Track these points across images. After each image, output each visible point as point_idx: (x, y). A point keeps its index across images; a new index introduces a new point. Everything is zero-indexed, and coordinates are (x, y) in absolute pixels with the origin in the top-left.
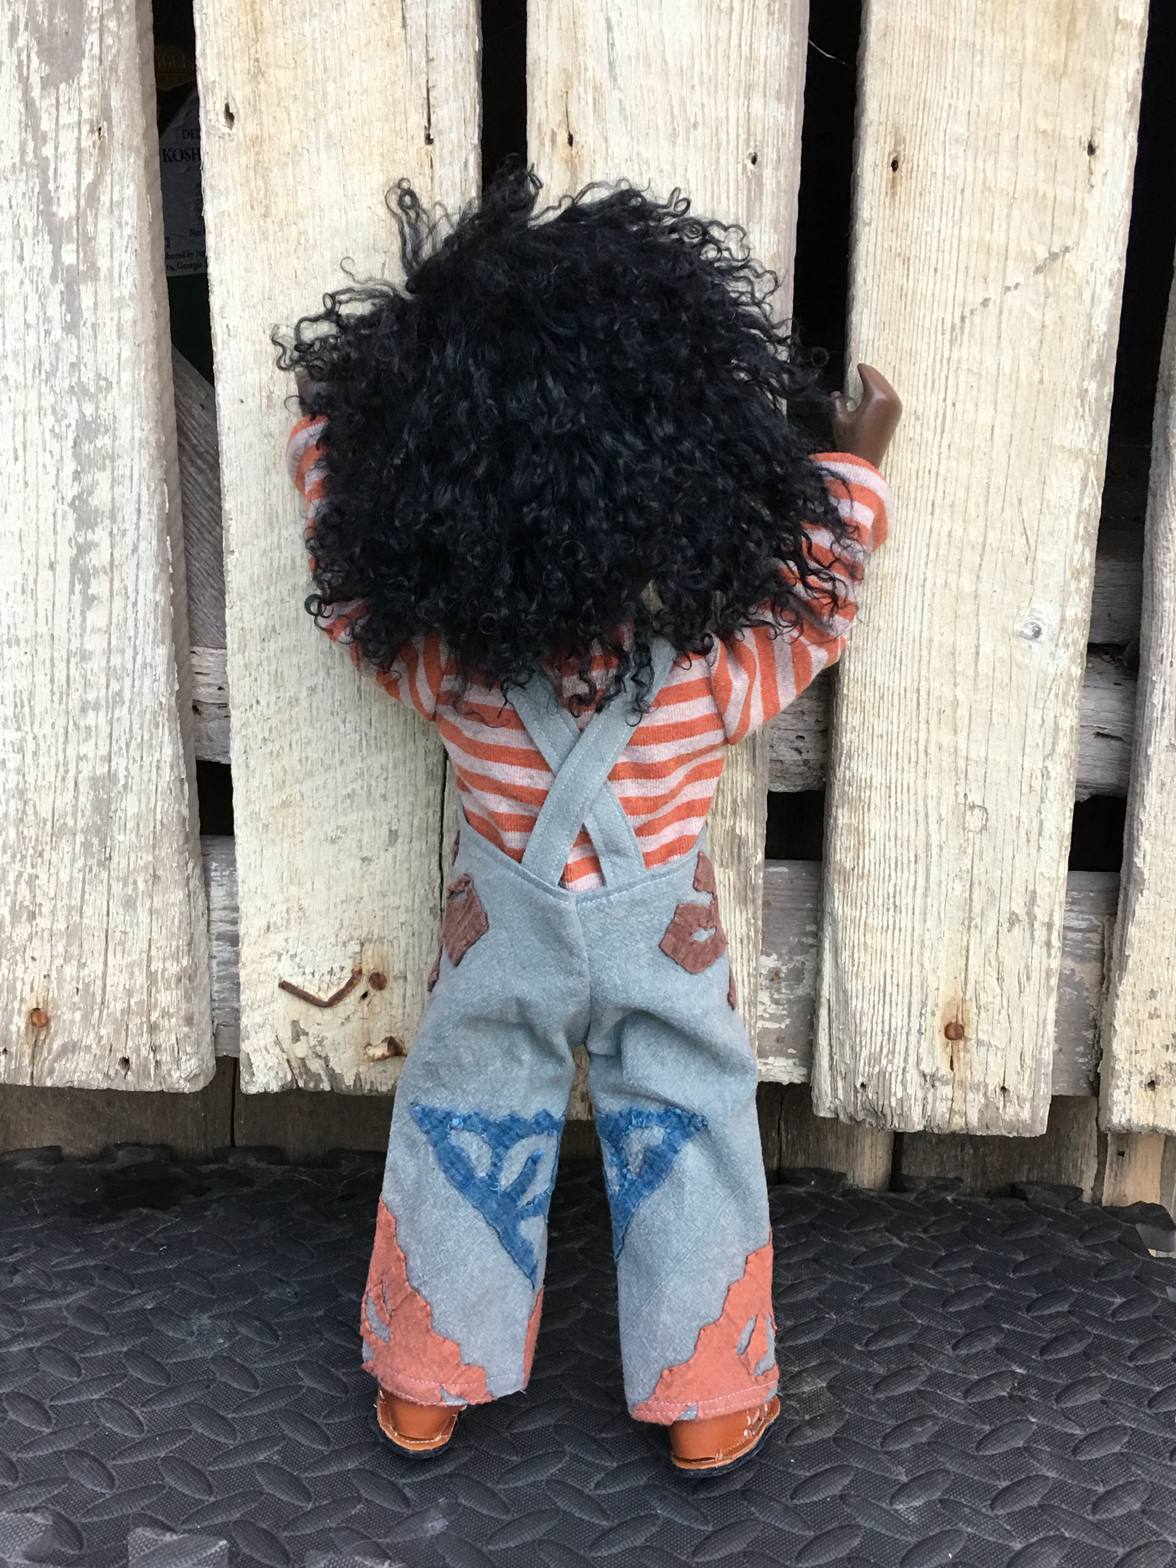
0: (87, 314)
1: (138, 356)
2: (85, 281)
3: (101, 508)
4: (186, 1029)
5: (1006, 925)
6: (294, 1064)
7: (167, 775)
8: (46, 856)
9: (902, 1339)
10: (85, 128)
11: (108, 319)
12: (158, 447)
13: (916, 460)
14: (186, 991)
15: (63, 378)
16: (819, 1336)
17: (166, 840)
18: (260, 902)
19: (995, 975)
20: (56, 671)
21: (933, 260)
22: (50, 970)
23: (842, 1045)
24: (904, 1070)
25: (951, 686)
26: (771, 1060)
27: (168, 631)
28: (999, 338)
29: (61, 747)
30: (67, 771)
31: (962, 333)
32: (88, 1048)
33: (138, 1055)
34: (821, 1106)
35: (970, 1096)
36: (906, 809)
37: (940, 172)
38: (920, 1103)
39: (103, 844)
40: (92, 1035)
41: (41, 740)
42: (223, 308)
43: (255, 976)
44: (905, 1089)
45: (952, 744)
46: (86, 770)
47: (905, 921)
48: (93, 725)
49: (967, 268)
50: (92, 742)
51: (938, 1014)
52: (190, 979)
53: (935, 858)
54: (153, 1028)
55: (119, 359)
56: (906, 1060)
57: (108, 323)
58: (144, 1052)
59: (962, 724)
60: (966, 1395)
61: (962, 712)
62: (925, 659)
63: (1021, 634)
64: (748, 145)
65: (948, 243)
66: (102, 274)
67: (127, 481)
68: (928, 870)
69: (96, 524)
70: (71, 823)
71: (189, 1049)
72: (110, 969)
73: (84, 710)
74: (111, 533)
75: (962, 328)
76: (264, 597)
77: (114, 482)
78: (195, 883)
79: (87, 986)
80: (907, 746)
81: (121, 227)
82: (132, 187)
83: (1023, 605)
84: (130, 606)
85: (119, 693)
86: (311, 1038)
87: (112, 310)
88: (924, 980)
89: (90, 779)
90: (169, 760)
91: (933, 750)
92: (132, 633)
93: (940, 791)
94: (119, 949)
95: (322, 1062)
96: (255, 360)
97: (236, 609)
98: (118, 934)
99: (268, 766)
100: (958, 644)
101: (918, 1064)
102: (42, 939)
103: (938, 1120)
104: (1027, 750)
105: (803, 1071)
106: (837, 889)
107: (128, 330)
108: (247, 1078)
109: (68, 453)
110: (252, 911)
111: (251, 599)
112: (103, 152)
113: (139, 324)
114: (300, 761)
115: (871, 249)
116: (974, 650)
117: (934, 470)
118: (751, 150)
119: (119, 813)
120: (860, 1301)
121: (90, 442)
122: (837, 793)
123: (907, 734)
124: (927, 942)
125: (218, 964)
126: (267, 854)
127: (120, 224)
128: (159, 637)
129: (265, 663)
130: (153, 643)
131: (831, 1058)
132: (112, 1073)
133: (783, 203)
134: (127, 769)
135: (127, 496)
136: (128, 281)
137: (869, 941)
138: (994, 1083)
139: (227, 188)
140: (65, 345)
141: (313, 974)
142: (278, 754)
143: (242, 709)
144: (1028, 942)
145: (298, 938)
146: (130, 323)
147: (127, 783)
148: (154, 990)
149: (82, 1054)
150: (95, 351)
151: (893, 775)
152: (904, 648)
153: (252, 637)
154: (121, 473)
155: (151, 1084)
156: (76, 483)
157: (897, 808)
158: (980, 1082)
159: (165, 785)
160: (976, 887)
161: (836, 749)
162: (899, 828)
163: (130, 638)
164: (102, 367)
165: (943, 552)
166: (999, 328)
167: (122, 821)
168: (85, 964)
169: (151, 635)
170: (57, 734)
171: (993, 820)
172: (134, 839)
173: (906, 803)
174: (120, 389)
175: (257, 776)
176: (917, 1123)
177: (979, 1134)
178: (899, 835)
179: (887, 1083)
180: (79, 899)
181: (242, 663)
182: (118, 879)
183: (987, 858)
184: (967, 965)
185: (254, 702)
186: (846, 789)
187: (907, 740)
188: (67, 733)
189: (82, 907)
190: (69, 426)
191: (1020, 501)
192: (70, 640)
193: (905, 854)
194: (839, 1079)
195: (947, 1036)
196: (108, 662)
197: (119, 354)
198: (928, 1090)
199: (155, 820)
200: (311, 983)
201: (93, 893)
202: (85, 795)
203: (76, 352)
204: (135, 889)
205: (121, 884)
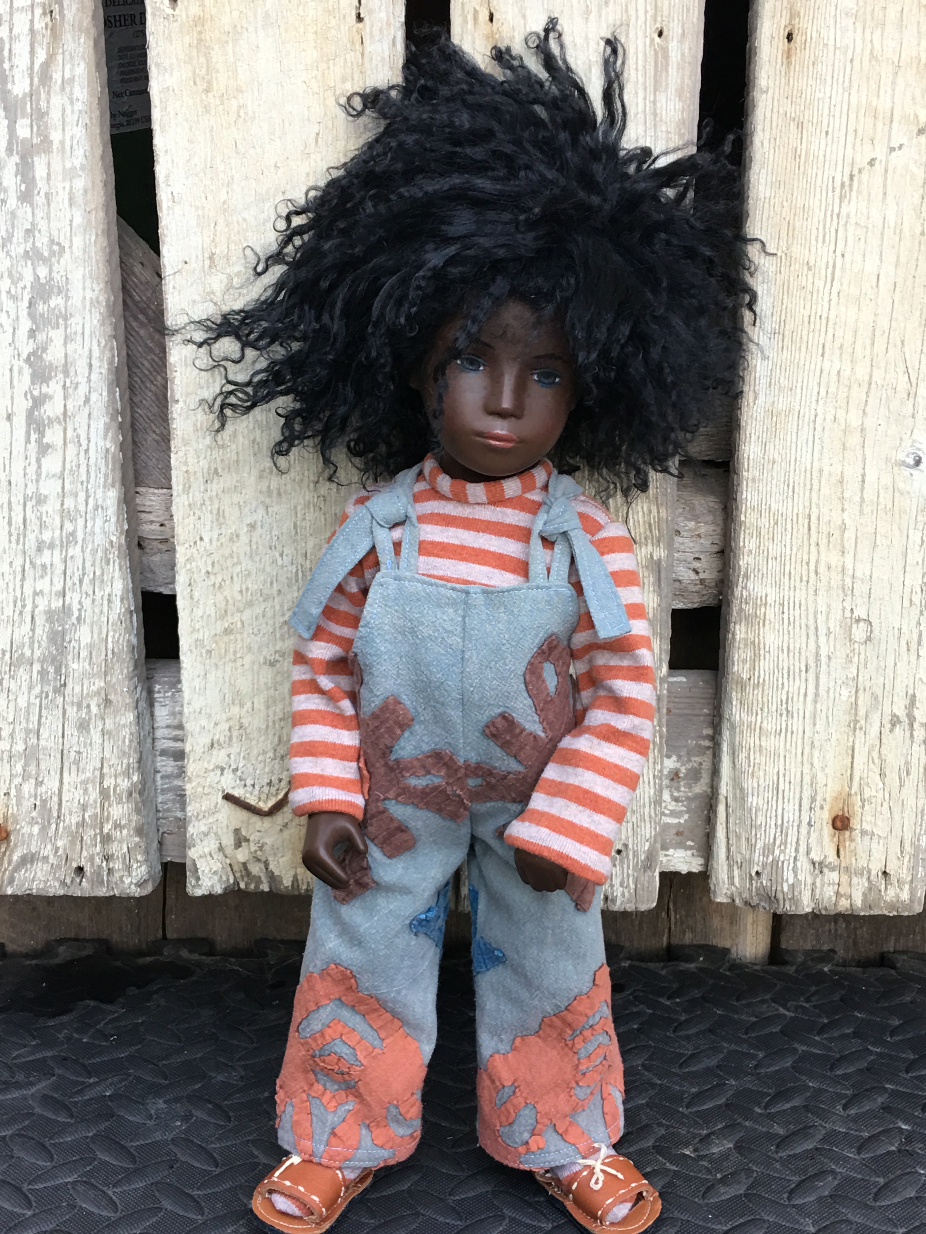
0: (41, 184)
1: (89, 221)
2: (39, 153)
3: (55, 363)
4: (137, 839)
5: (888, 726)
6: (236, 868)
7: (118, 608)
8: (5, 684)
9: (797, 1102)
10: (38, 11)
11: (61, 187)
12: (108, 306)
13: (808, 306)
14: (137, 804)
15: (19, 244)
16: (722, 1101)
17: (117, 667)
18: (204, 722)
19: (878, 771)
20: (13, 514)
21: (825, 124)
22: (10, 788)
23: (738, 837)
24: (795, 858)
25: (839, 511)
26: (671, 852)
27: (118, 475)
28: (885, 194)
29: (18, 584)
30: (24, 606)
31: (851, 190)
32: (46, 859)
33: (92, 864)
34: (718, 892)
35: (855, 880)
36: (797, 623)
37: (831, 43)
38: (809, 887)
39: (58, 671)
40: (49, 847)
42: (167, 176)
43: (200, 789)
44: (796, 876)
45: (840, 564)
46: (42, 604)
47: (796, 724)
48: (48, 563)
49: (855, 131)
50: (47, 579)
51: (827, 808)
52: (141, 793)
53: (824, 667)
54: (106, 839)
55: (71, 225)
56: (797, 850)
57: (61, 192)
58: (97, 861)
59: (849, 545)
60: (859, 1150)
61: (849, 534)
62: (816, 487)
63: (904, 464)
64: (655, 20)
65: (838, 108)
66: (55, 147)
67: (79, 338)
68: (817, 678)
69: (50, 378)
70: (28, 653)
71: (139, 857)
72: (66, 787)
73: (39, 550)
74: (64, 385)
75: (851, 186)
76: (208, 442)
77: (67, 340)
78: (143, 704)
79: (44, 802)
80: (799, 567)
81: (72, 103)
82: (83, 65)
83: (904, 437)
84: (82, 454)
85: (73, 534)
86: (252, 844)
87: (64, 180)
88: (814, 777)
89: (46, 612)
90: (119, 593)
91: (822, 569)
92: (84, 478)
93: (829, 606)
94: (74, 767)
95: (262, 866)
96: (198, 224)
97: (181, 454)
98: (73, 754)
99: (211, 597)
100: (846, 473)
101: (808, 853)
103: (825, 903)
104: (908, 569)
105: (701, 861)
106: (735, 696)
107: (79, 199)
108: (193, 882)
109: (24, 313)
110: (198, 729)
111: (195, 445)
112: (55, 32)
113: (90, 192)
114: (241, 592)
115: (768, 115)
116: (860, 479)
117: (824, 316)
118: (658, 25)
119: (73, 643)
120: (756, 1067)
121: (44, 303)
122: (735, 610)
123: (799, 556)
124: (817, 744)
125: (162, 778)
126: (211, 677)
127: (71, 100)
128: (110, 481)
129: (208, 503)
130: (104, 487)
131: (728, 850)
132: (68, 881)
133: (687, 73)
134: (80, 603)
135: (80, 351)
136: (79, 153)
137: (763, 744)
138: (876, 867)
139: (172, 64)
140: (20, 213)
141: (253, 785)
142: (220, 586)
143: (187, 545)
144: (908, 741)
145: (239, 754)
146: (81, 192)
147: (80, 615)
148: (106, 804)
149: (40, 864)
150: (49, 219)
151: (786, 593)
152: (797, 478)
153: (196, 479)
154: (73, 330)
155: (105, 890)
156: (31, 341)
157: (789, 623)
158: (863, 868)
159: (116, 617)
160: (861, 692)
161: (734, 571)
162: (791, 641)
163: (82, 483)
164: (55, 233)
165: (832, 390)
166: (885, 186)
167: (76, 650)
168: (42, 782)
169: (102, 480)
170: (14, 572)
171: (876, 632)
172: (88, 667)
173: (797, 618)
174: (72, 253)
175: (201, 606)
176: (806, 906)
177: (862, 914)
178: (791, 648)
179: (780, 871)
180: (36, 723)
181: (186, 503)
182: (72, 703)
183: (871, 666)
184: (852, 763)
185: (198, 539)
186: (744, 606)
187: (799, 561)
188: (24, 570)
189: (39, 730)
190: (25, 287)
191: (903, 342)
192: (26, 486)
193: (797, 664)
194: (735, 868)
195: (834, 827)
196: (62, 505)
197: (71, 221)
198: (817, 875)
199: (106, 649)
200: (251, 794)
201: (50, 717)
202: (41, 628)
203: (30, 219)
204: (89, 713)
205: (75, 709)
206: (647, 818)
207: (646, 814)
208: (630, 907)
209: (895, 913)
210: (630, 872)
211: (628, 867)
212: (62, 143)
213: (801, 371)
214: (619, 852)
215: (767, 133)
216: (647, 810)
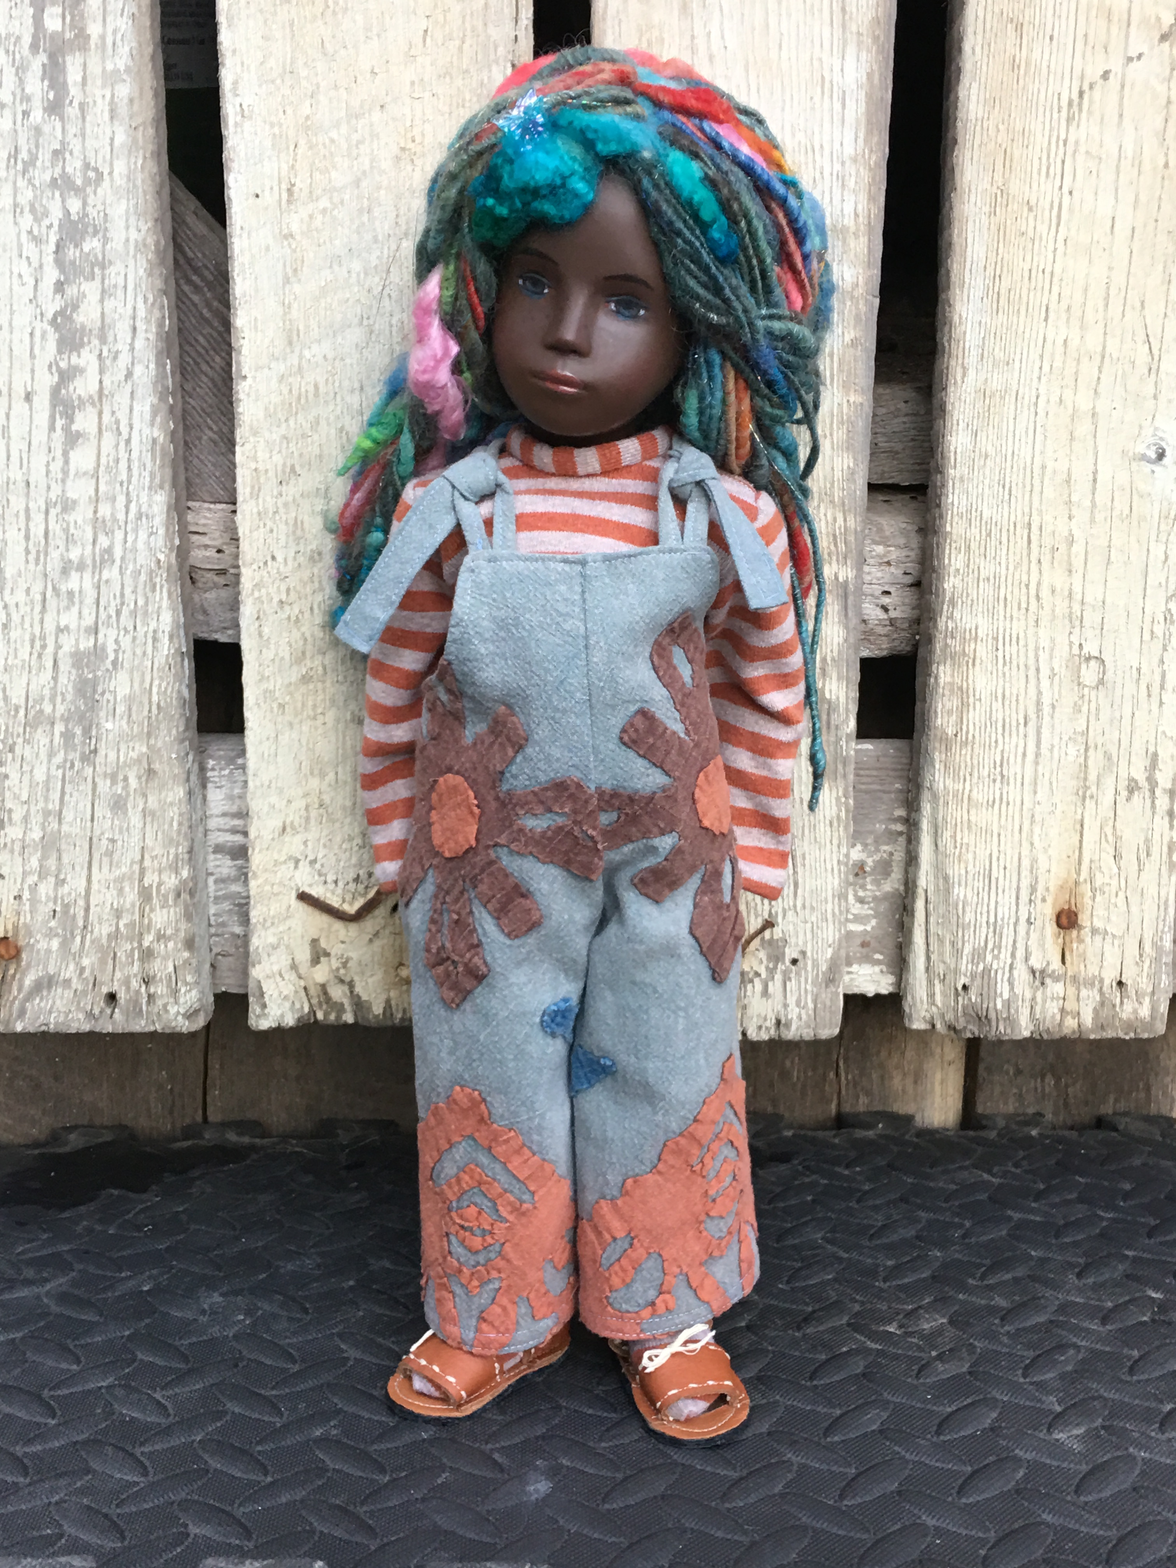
0: (74, 91)
1: (135, 141)
2: (72, 51)
3: (89, 326)
4: (186, 954)
5: (1124, 793)
6: (312, 992)
7: (165, 647)
8: (18, 750)
9: (1019, 1271)
11: (99, 95)
12: (157, 251)
13: (1028, 258)
14: (186, 907)
16: (927, 1274)
17: (162, 726)
18: (273, 799)
19: (1112, 852)
20: (32, 525)
21: (1049, 28)
22: (22, 889)
23: (941, 941)
25: (1066, 519)
26: (855, 968)
27: (168, 474)
28: (1121, 116)
29: (37, 618)
30: (44, 647)
31: (1080, 111)
32: (67, 983)
33: (128, 988)
34: (914, 1016)
35: (1084, 992)
36: (1015, 663)
38: (1027, 1004)
39: (87, 732)
40: (72, 967)
41: (12, 609)
42: (235, 83)
43: (267, 888)
44: (1012, 989)
45: (1067, 586)
46: (68, 644)
47: (1013, 792)
48: (76, 589)
49: (1086, 36)
50: (75, 610)
51: (1050, 900)
52: (192, 894)
53: (1046, 719)
54: (147, 955)
55: (111, 145)
56: (1013, 955)
57: (99, 101)
58: (134, 984)
59: (1078, 563)
60: (1104, 1321)
61: (1078, 548)
62: (1037, 488)
63: (1144, 458)
65: (1065, 7)
66: (92, 43)
67: (120, 293)
68: (1039, 733)
69: (82, 345)
70: (48, 709)
71: (189, 978)
72: (95, 886)
73: (65, 572)
74: (100, 355)
75: (1080, 105)
76: (283, 430)
77: (105, 294)
78: (193, 778)
79: (66, 907)
80: (1016, 591)
83: (1144, 424)
84: (122, 445)
85: (109, 550)
86: (333, 960)
87: (104, 86)
88: (1034, 861)
89: (72, 655)
90: (168, 629)
91: (1045, 593)
92: (124, 476)
93: (1053, 640)
94: (106, 860)
95: (346, 988)
96: (274, 146)
97: (248, 446)
98: (104, 842)
99: (285, 634)
100: (1073, 470)
101: (1027, 959)
102: (12, 851)
103: (1048, 1024)
104: (1149, 591)
105: (892, 978)
106: (938, 758)
107: (123, 110)
108: (258, 1010)
109: (49, 259)
110: (266, 809)
111: (267, 434)
113: (136, 102)
115: (981, 13)
116: (1091, 477)
117: (1049, 269)
119: (107, 695)
120: (964, 1236)
121: (76, 246)
122: (938, 646)
123: (1017, 577)
124: (1038, 818)
125: (216, 882)
126: (284, 739)
128: (157, 480)
129: (282, 510)
130: (150, 488)
131: (928, 958)
132: (96, 1011)
134: (117, 641)
135: (120, 310)
136: (124, 50)
137: (973, 819)
138: (1110, 976)
140: (46, 129)
141: (336, 882)
142: (297, 620)
143: (255, 566)
144: (1149, 812)
145: (319, 840)
146: (126, 101)
147: (117, 658)
148: (147, 909)
149: (60, 990)
150: (83, 135)
151: (1001, 624)
152: (1014, 477)
153: (268, 479)
154: (113, 282)
155: (143, 1023)
156: (58, 297)
157: (1005, 664)
158: (1094, 977)
159: (163, 661)
160: (1091, 752)
161: (937, 596)
162: (1007, 685)
163: (121, 484)
164: (91, 156)
165: (1058, 364)
166: (1121, 105)
167: (111, 705)
168: (64, 881)
169: (148, 479)
170: (32, 602)
171: (1109, 675)
172: (125, 726)
173: (1014, 656)
174: (112, 180)
175: (272, 646)
176: (1025, 1031)
177: (1092, 1037)
178: (1007, 694)
179: (992, 982)
180: (57, 802)
181: (255, 510)
182: (105, 775)
183: (1105, 715)
184: (1081, 842)
185: (269, 558)
186: (949, 641)
187: (1016, 583)
188: (44, 600)
189: (61, 812)
190: (50, 226)
191: (1143, 303)
192: (49, 488)
193: (1014, 716)
194: (937, 982)
195: (1059, 925)
196: (95, 512)
198: (1037, 988)
199: (150, 702)
200: (333, 893)
201: (75, 794)
202: (66, 675)
203: (60, 137)
204: (126, 787)
205: (108, 782)
206: (830, 916)
207: (829, 911)
208: (808, 1034)
209: (1132, 1035)
210: (809, 987)
211: (806, 982)
212: (103, 37)
213: (1019, 341)
214: (794, 962)
215: (979, 37)
216: (829, 907)
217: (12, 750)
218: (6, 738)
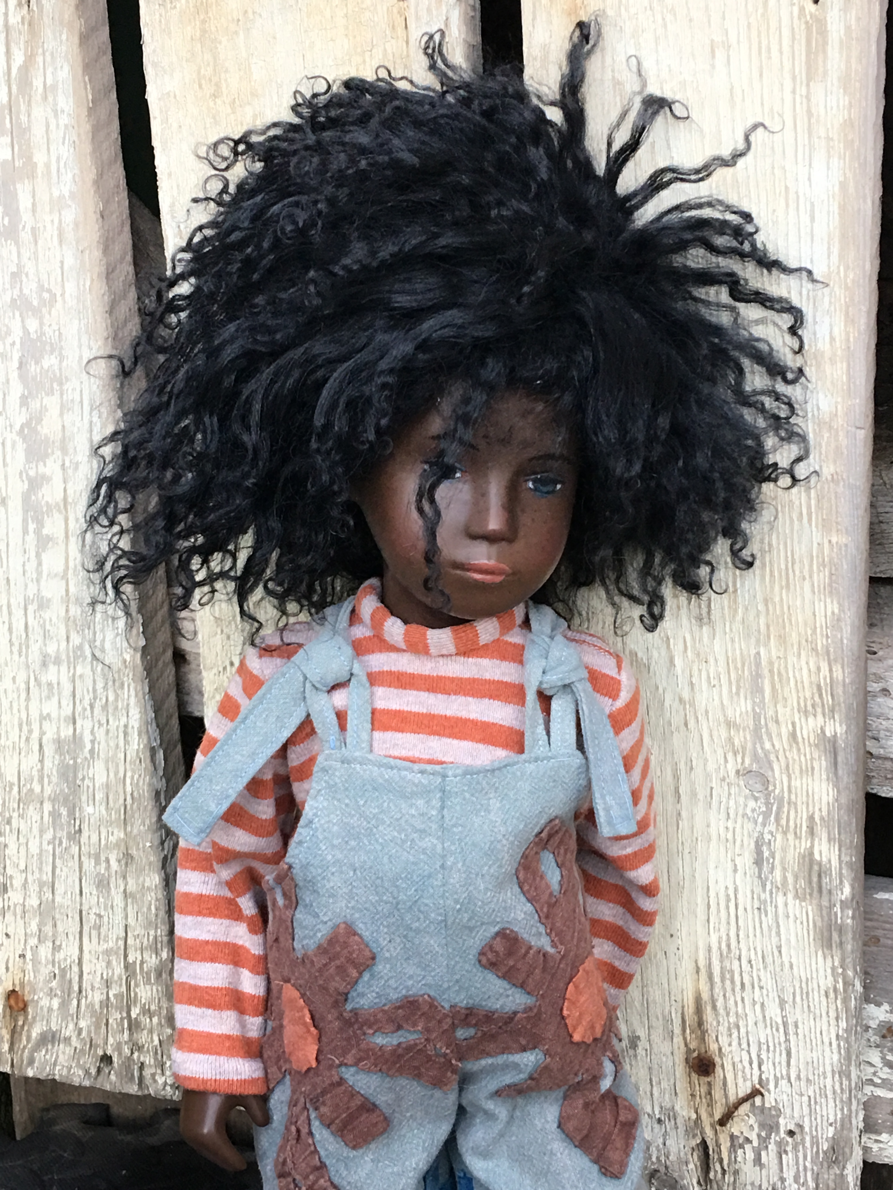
0: (26, 217)
1: (82, 263)
2: (22, 178)
3: (51, 437)
7: (136, 742)
8: (14, 823)
11: (48, 221)
17: (137, 815)
20: (14, 620)
22: (25, 949)
29: (23, 704)
30: (30, 731)
32: (68, 1040)
33: (120, 1054)
39: (71, 813)
40: (71, 1026)
46: (50, 731)
48: (55, 682)
50: (55, 699)
54: (135, 1026)
55: (62, 268)
57: (49, 226)
58: (126, 1050)
66: (39, 171)
67: (77, 408)
69: (47, 455)
70: (37, 789)
72: (86, 956)
73: (45, 664)
74: (63, 465)
77: (64, 408)
79: (63, 971)
81: (56, 115)
82: (66, 68)
85: (80, 647)
87: (51, 212)
89: (54, 741)
90: (136, 725)
94: (94, 933)
102: (15, 915)
107: (70, 235)
109: (14, 375)
112: (33, 28)
119: (86, 781)
121: (37, 363)
127: (55, 112)
132: (94, 1070)
134: (92, 732)
135: (78, 424)
136: (68, 177)
139: (171, 64)
143: (215, 671)
146: (71, 226)
147: (93, 748)
148: (132, 983)
149: (62, 1046)
150: (37, 259)
154: (70, 398)
155: (137, 1087)
156: (24, 409)
159: (135, 754)
164: (44, 277)
167: (91, 790)
168: (60, 946)
170: (18, 689)
172: (104, 812)
174: (64, 302)
180: (50, 874)
182: (89, 855)
185: (227, 663)
188: (28, 688)
189: (53, 883)
190: (13, 344)
196: (67, 611)
197: (62, 263)
199: (125, 792)
201: (64, 869)
202: (51, 759)
203: (16, 261)
204: (108, 867)
205: (93, 862)
206: (830, 1093)
207: (829, 1087)
210: (808, 1164)
211: (805, 1158)
212: (48, 166)
214: (791, 1133)
216: (829, 1082)
217: (9, 822)
218: (3, 811)
